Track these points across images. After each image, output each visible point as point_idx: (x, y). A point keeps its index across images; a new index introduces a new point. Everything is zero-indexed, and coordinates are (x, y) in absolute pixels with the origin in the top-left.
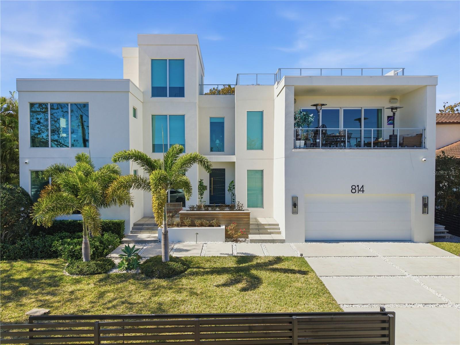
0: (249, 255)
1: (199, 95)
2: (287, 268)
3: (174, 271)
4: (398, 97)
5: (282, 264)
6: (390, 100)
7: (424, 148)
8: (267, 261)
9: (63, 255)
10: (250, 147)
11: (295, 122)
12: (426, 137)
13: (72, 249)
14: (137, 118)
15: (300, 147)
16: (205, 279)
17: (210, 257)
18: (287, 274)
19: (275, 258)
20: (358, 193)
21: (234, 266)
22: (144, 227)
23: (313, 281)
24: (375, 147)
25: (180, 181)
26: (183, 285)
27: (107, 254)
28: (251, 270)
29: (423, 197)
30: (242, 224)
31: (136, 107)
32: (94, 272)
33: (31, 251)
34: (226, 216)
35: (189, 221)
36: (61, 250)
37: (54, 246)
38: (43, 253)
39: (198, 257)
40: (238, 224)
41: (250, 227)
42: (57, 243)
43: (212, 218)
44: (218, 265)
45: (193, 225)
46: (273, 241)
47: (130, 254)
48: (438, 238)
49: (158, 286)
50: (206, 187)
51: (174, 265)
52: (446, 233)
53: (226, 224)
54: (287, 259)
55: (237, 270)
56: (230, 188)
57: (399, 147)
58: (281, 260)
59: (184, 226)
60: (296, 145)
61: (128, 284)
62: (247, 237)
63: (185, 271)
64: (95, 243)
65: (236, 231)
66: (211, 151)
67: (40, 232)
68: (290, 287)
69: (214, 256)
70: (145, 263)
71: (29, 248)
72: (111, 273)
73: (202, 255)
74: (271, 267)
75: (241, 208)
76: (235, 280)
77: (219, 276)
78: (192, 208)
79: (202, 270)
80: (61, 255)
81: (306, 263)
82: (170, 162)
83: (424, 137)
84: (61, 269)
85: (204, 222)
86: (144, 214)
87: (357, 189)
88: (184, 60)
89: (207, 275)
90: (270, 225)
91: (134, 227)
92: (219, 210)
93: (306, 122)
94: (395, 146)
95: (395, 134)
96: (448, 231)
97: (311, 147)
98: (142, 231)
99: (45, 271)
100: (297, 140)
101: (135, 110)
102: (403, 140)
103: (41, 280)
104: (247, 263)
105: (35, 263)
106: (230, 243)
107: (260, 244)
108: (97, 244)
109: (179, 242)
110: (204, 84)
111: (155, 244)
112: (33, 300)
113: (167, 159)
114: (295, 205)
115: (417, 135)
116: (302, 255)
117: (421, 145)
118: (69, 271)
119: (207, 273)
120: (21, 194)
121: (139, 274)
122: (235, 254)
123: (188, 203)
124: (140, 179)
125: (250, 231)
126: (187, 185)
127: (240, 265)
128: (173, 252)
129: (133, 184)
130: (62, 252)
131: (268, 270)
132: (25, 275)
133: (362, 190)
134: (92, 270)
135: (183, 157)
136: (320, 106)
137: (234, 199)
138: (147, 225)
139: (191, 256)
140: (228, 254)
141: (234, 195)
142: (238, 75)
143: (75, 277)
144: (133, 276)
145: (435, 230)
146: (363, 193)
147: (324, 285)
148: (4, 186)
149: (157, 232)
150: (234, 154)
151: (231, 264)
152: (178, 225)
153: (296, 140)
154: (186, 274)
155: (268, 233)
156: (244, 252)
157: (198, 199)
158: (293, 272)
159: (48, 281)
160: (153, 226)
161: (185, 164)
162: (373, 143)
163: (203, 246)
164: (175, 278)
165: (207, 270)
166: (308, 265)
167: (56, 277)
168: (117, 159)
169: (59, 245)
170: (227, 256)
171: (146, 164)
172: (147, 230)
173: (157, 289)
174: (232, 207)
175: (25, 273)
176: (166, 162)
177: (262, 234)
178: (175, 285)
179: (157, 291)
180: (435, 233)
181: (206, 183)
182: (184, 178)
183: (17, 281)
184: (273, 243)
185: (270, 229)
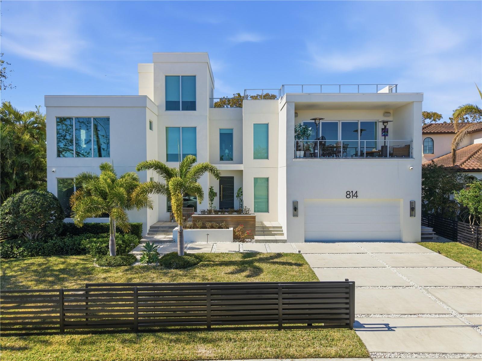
0: (254, 252)
1: (210, 108)
2: (285, 261)
3: (188, 263)
4: (391, 112)
5: (282, 258)
6: (384, 114)
7: (412, 157)
8: (269, 256)
9: (91, 252)
10: (257, 156)
11: (296, 134)
12: (413, 147)
13: (99, 246)
14: (153, 131)
15: (300, 157)
16: (215, 269)
17: (219, 253)
18: (285, 266)
19: (276, 254)
20: (352, 198)
21: (240, 260)
22: (159, 229)
23: (306, 271)
24: (368, 156)
25: (193, 187)
26: (196, 274)
27: (128, 252)
28: (254, 262)
29: (410, 202)
30: (249, 227)
31: (152, 120)
32: (120, 264)
33: (62, 249)
34: (234, 220)
35: (200, 224)
36: (89, 247)
37: (82, 244)
38: (73, 250)
39: (209, 253)
40: (245, 227)
41: (256, 229)
42: (85, 242)
43: (222, 221)
44: (226, 259)
45: (204, 227)
46: (276, 241)
47: (150, 250)
48: (425, 239)
49: (175, 274)
50: (216, 193)
51: (188, 258)
52: (433, 234)
53: (233, 227)
54: (286, 255)
55: (242, 263)
56: (238, 194)
57: (389, 156)
58: (281, 256)
59: (196, 228)
60: (297, 155)
61: (150, 273)
62: (253, 238)
63: (197, 264)
64: (118, 242)
65: (243, 233)
66: (220, 160)
67: (68, 233)
68: (285, 275)
69: (223, 252)
70: (162, 258)
71: (61, 246)
72: (134, 265)
73: (212, 252)
74: (272, 261)
75: (247, 212)
76: (240, 270)
77: (226, 267)
78: (203, 212)
79: (213, 263)
80: (89, 252)
81: (303, 258)
82: (184, 170)
83: (412, 148)
84: (92, 263)
85: (214, 224)
87: (351, 194)
88: (195, 76)
89: (216, 266)
90: (274, 227)
91: (151, 229)
92: (228, 214)
93: (306, 134)
94: (386, 156)
95: (386, 145)
96: (435, 233)
97: (309, 157)
98: (158, 233)
99: (78, 264)
100: (298, 151)
101: (151, 123)
102: (393, 150)
103: (77, 270)
104: (251, 258)
105: (67, 258)
106: (237, 243)
107: (264, 243)
108: (120, 242)
109: (192, 242)
110: (214, 98)
111: (170, 244)
112: (74, 284)
113: (182, 168)
114: (295, 209)
115: (406, 146)
116: (299, 252)
117: (409, 155)
118: (98, 263)
119: (217, 265)
120: (52, 199)
121: (159, 266)
122: (242, 251)
123: (200, 207)
124: (159, 185)
125: (256, 233)
126: (199, 191)
127: (245, 259)
128: (187, 250)
129: (154, 189)
130: (90, 249)
131: (269, 263)
132: (62, 267)
133: (356, 195)
134: (119, 263)
135: (196, 167)
136: (318, 120)
137: (242, 205)
138: (162, 227)
139: (203, 253)
140: (235, 251)
141: (241, 201)
142: (245, 90)
143: (104, 268)
144: (154, 268)
145: (421, 232)
146: (357, 198)
147: (314, 273)
148: (38, 192)
149: (172, 233)
150: (241, 163)
151: (238, 259)
152: (190, 228)
153: (296, 151)
154: (198, 265)
155: (272, 234)
156: (250, 250)
157: (208, 205)
158: (290, 264)
159: (82, 271)
160: (168, 229)
161: (198, 172)
162: (366, 153)
163: (213, 245)
164: (189, 269)
165: (216, 263)
166: (304, 260)
167: (88, 268)
168: (140, 169)
169: (87, 243)
170: (234, 252)
171: (165, 173)
172: (163, 232)
173: (175, 276)
174: (240, 211)
175: (62, 265)
176: (181, 171)
177: (267, 235)
178: (190, 274)
179: (175, 278)
180: (422, 234)
181: (216, 190)
182: (197, 184)
183: (56, 271)
184: (276, 242)
185: (274, 231)
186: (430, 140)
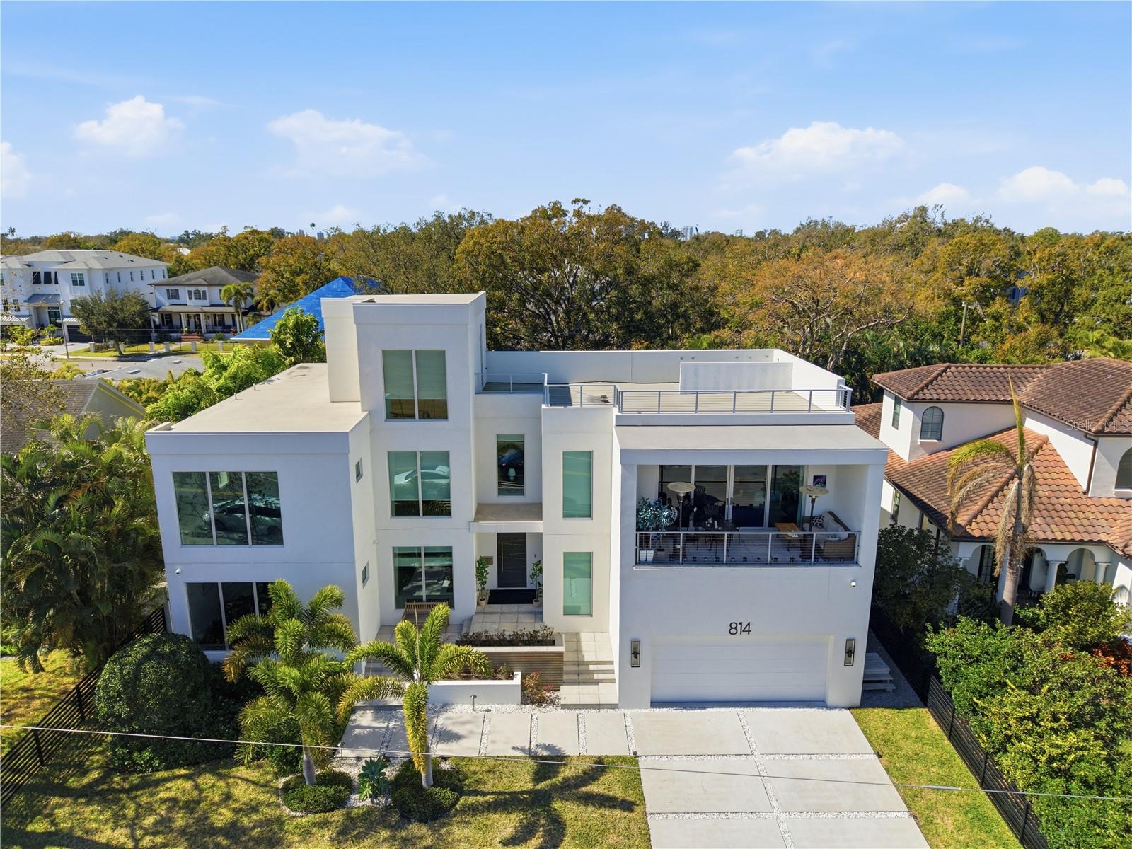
1: (476, 394)
2: (607, 791)
3: (440, 809)
5: (602, 779)
7: (856, 565)
10: (568, 512)
14: (361, 481)
15: (646, 561)
16: (484, 825)
17: (493, 758)
20: (741, 634)
21: (529, 787)
24: (773, 564)
28: (554, 799)
29: (847, 640)
31: (360, 458)
40: (543, 671)
41: (564, 669)
44: (505, 784)
53: (520, 669)
55: (533, 800)
57: (814, 563)
63: (456, 804)
66: (499, 495)
73: (481, 753)
74: (584, 789)
77: (505, 814)
79: (481, 799)
81: (638, 776)
86: (382, 620)
87: (739, 628)
88: (444, 350)
90: (598, 663)
94: (808, 562)
100: (642, 549)
101: (358, 466)
102: (824, 545)
104: (549, 778)
105: (230, 777)
106: (528, 709)
107: (577, 711)
114: (635, 654)
116: (635, 753)
119: (489, 807)
121: (390, 807)
122: (534, 749)
125: (564, 676)
127: (538, 784)
128: (437, 742)
131: (577, 798)
133: (747, 629)
139: (464, 758)
140: (523, 750)
144: (382, 817)
146: (749, 634)
147: (649, 838)
150: (540, 519)
151: (526, 780)
154: (456, 810)
155: (594, 681)
158: (613, 803)
162: (771, 559)
163: (484, 721)
164: (441, 821)
165: (488, 798)
166: (640, 787)
170: (520, 754)
178: (442, 841)
185: (598, 672)
186: (937, 412)
